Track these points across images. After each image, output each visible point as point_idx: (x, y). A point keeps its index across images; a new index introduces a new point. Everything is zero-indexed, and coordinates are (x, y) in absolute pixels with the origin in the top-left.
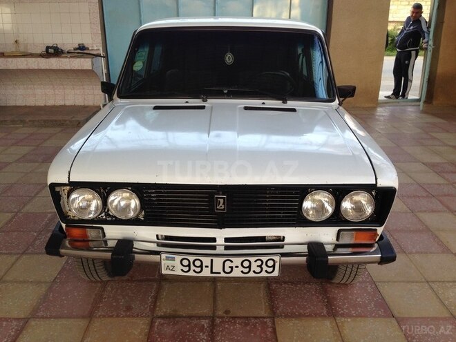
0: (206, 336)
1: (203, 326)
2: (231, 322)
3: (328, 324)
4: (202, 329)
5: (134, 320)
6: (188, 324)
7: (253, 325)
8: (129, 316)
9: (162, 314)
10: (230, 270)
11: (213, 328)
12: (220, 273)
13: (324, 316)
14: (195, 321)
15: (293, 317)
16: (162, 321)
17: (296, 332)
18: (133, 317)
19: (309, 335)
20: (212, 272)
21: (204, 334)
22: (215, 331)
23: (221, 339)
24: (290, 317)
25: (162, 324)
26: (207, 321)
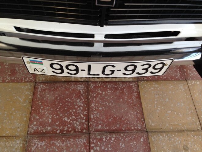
0: (83, 102)
1: (80, 92)
2: (103, 86)
3: (182, 87)
4: (79, 95)
5: (19, 85)
6: (67, 90)
7: (121, 90)
8: (13, 81)
9: (44, 79)
10: (110, 72)
11: (88, 95)
12: (98, 75)
13: (178, 79)
14: (72, 87)
15: (153, 81)
16: (44, 87)
17: (157, 96)
18: (18, 82)
19: (167, 100)
20: (89, 74)
21: (80, 100)
22: (90, 97)
23: (95, 105)
24: (151, 80)
25: (45, 90)
26: (83, 86)
